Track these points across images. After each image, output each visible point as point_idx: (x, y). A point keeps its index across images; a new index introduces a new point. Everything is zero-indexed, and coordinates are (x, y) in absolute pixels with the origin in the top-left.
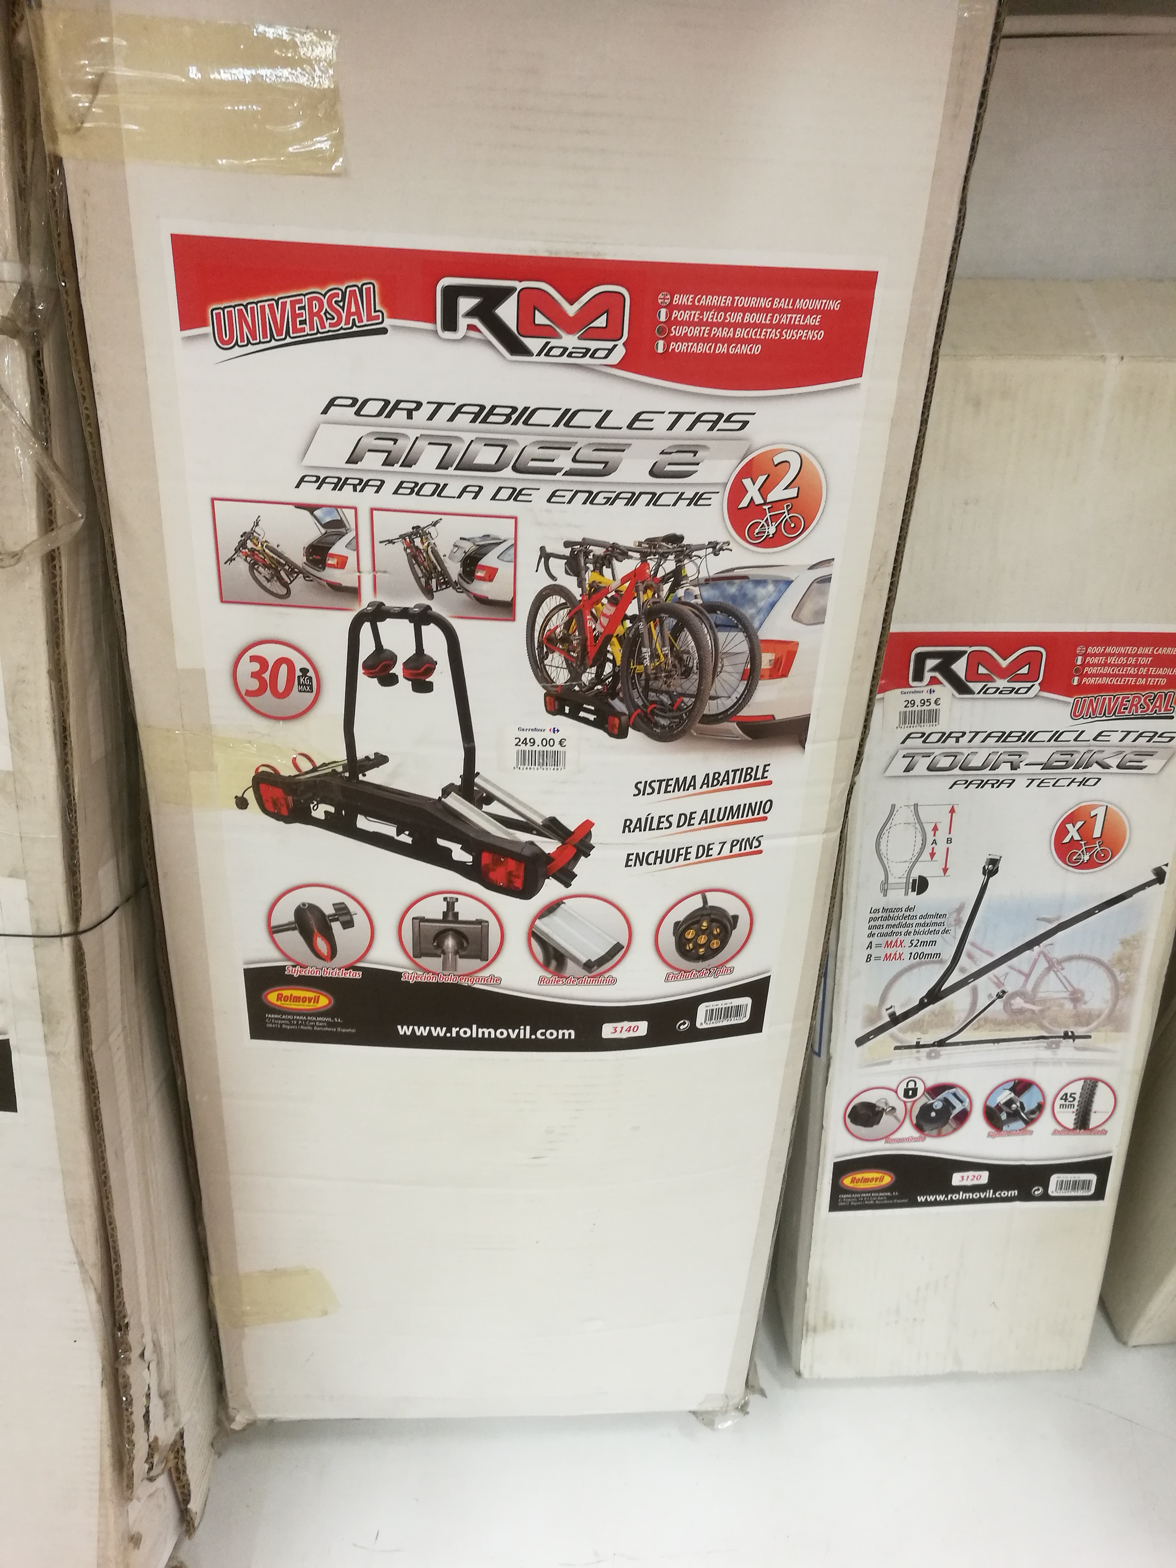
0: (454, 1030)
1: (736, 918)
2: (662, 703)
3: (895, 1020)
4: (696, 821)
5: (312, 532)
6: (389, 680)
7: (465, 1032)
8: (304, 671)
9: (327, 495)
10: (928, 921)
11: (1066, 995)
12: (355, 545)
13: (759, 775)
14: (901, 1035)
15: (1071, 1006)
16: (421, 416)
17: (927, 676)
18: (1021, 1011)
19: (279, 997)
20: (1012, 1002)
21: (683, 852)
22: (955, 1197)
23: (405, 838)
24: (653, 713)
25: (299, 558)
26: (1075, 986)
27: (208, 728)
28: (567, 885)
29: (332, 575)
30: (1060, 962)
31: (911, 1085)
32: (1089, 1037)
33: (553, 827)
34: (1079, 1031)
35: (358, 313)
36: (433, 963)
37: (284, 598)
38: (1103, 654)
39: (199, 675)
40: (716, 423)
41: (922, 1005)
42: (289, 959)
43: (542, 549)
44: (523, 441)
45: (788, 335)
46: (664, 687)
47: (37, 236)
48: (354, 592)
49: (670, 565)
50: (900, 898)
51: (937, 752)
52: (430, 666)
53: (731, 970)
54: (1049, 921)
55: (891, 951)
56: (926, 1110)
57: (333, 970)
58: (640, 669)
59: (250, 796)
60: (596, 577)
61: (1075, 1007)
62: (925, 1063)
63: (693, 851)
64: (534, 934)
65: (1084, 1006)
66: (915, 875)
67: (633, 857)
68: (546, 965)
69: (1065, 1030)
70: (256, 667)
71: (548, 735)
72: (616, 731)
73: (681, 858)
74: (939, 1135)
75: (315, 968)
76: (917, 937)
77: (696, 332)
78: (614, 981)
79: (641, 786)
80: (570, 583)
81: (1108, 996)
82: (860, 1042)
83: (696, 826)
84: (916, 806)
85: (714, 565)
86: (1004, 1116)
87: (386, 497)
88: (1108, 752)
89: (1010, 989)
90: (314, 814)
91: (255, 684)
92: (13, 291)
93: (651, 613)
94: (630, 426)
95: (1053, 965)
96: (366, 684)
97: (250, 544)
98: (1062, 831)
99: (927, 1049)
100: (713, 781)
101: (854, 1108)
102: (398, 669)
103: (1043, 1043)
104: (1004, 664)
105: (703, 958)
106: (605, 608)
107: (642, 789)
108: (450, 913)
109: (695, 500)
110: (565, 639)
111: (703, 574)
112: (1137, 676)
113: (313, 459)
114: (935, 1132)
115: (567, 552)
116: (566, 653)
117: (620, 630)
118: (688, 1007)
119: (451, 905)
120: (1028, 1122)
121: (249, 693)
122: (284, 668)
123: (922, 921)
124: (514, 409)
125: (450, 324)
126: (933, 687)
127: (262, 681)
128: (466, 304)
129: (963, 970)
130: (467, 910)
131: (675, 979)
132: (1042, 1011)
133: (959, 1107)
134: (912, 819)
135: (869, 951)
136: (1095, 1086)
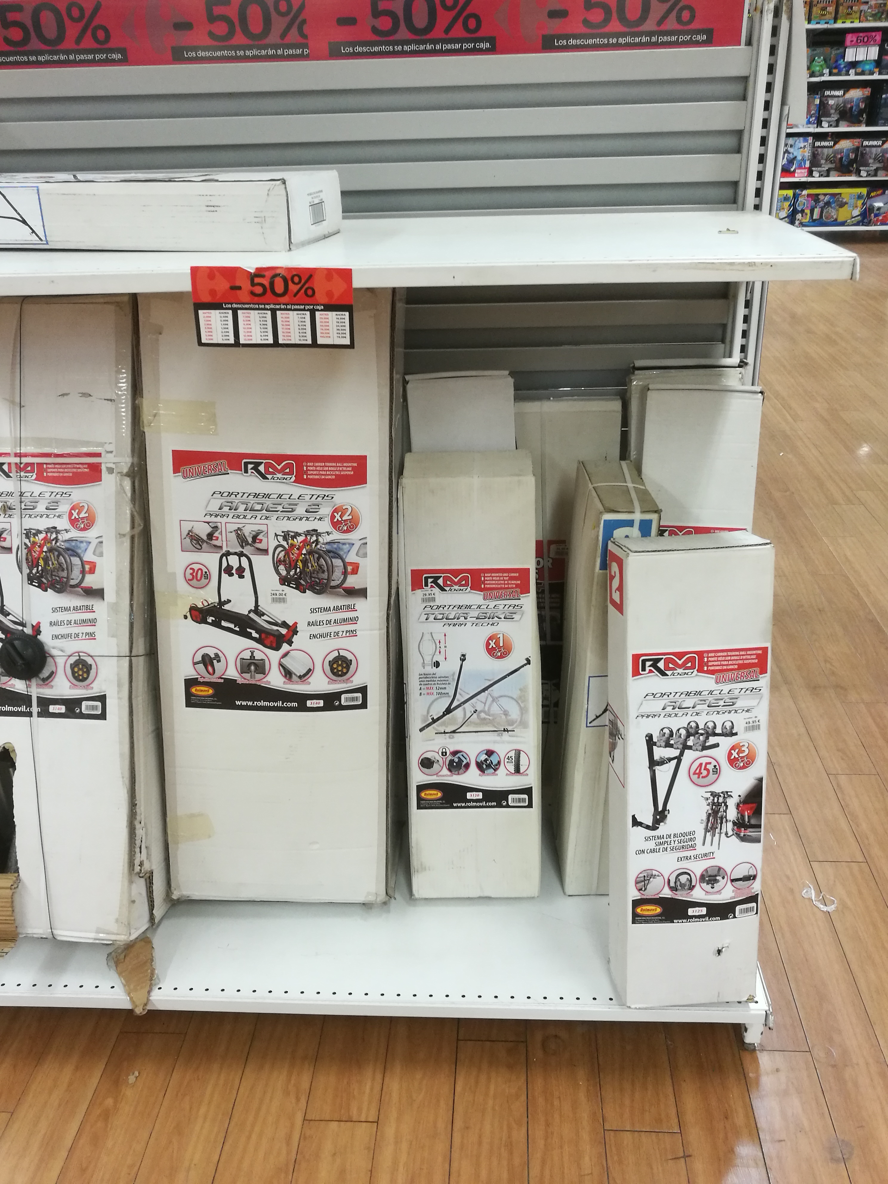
0: (255, 703)
1: (351, 660)
2: (316, 581)
3: (434, 721)
4: (332, 623)
5: (208, 529)
6: (231, 575)
7: (259, 704)
8: (206, 572)
9: (213, 519)
10: (442, 679)
11: (502, 712)
12: (221, 533)
13: (352, 607)
14: (437, 727)
16: (239, 496)
17: (429, 585)
18: (485, 719)
19: (196, 691)
20: (480, 715)
21: (329, 634)
22: (469, 804)
23: (237, 629)
24: (314, 585)
25: (205, 538)
26: (505, 709)
27: (176, 592)
28: (291, 646)
29: (214, 542)
30: (497, 698)
31: (444, 750)
32: (514, 731)
33: (284, 624)
34: (510, 728)
35: (221, 469)
36: (247, 676)
37: (200, 550)
38: (491, 576)
39: (174, 574)
40: (323, 497)
41: (444, 715)
42: (199, 675)
43: (276, 534)
44: (268, 503)
45: (342, 473)
46: (317, 577)
47: (137, 450)
48: (221, 547)
49: (314, 538)
50: (430, 669)
51: (437, 613)
52: (243, 570)
53: (352, 682)
54: (490, 680)
55: (429, 691)
56: (452, 762)
57: (214, 679)
58: (308, 570)
59: (188, 615)
60: (292, 542)
61: (506, 718)
62: (448, 740)
63: (332, 634)
64: (281, 665)
65: (509, 717)
66: (434, 660)
67: (312, 636)
68: (285, 677)
69: (504, 728)
70: (191, 571)
71: (281, 592)
72: (302, 591)
73: (329, 636)
74: (458, 774)
75: (208, 678)
76: (438, 686)
77: (315, 472)
78: (309, 683)
79: (312, 610)
80: (284, 543)
81: (519, 713)
82: (421, 730)
83: (332, 625)
84: (431, 633)
85: (329, 539)
86: (484, 766)
87: (230, 519)
88: (499, 613)
89: (478, 710)
90: (208, 620)
91: (191, 577)
92: (129, 465)
93: (310, 553)
94: (298, 498)
95: (494, 700)
96: (224, 576)
97: (190, 534)
98: (488, 644)
99: (448, 734)
100: (337, 609)
101: (422, 759)
102: (234, 571)
103: (496, 733)
104: (456, 580)
105: (341, 676)
106: (296, 551)
107: (313, 611)
108: (252, 657)
109: (320, 519)
110: (284, 561)
111: (325, 541)
112: (505, 584)
113: (209, 509)
114: (457, 773)
115: (283, 534)
116: (285, 565)
117: (301, 558)
118: (337, 695)
119: (252, 653)
120: (495, 770)
121: (189, 580)
122: (200, 571)
123: (439, 679)
124: (265, 494)
125: (246, 471)
126: (432, 589)
127: (193, 576)
128: (250, 466)
129: (458, 700)
130: (258, 655)
131: (332, 683)
132: (493, 719)
133: (465, 762)
134: (431, 638)
135: (420, 691)
136: (520, 753)
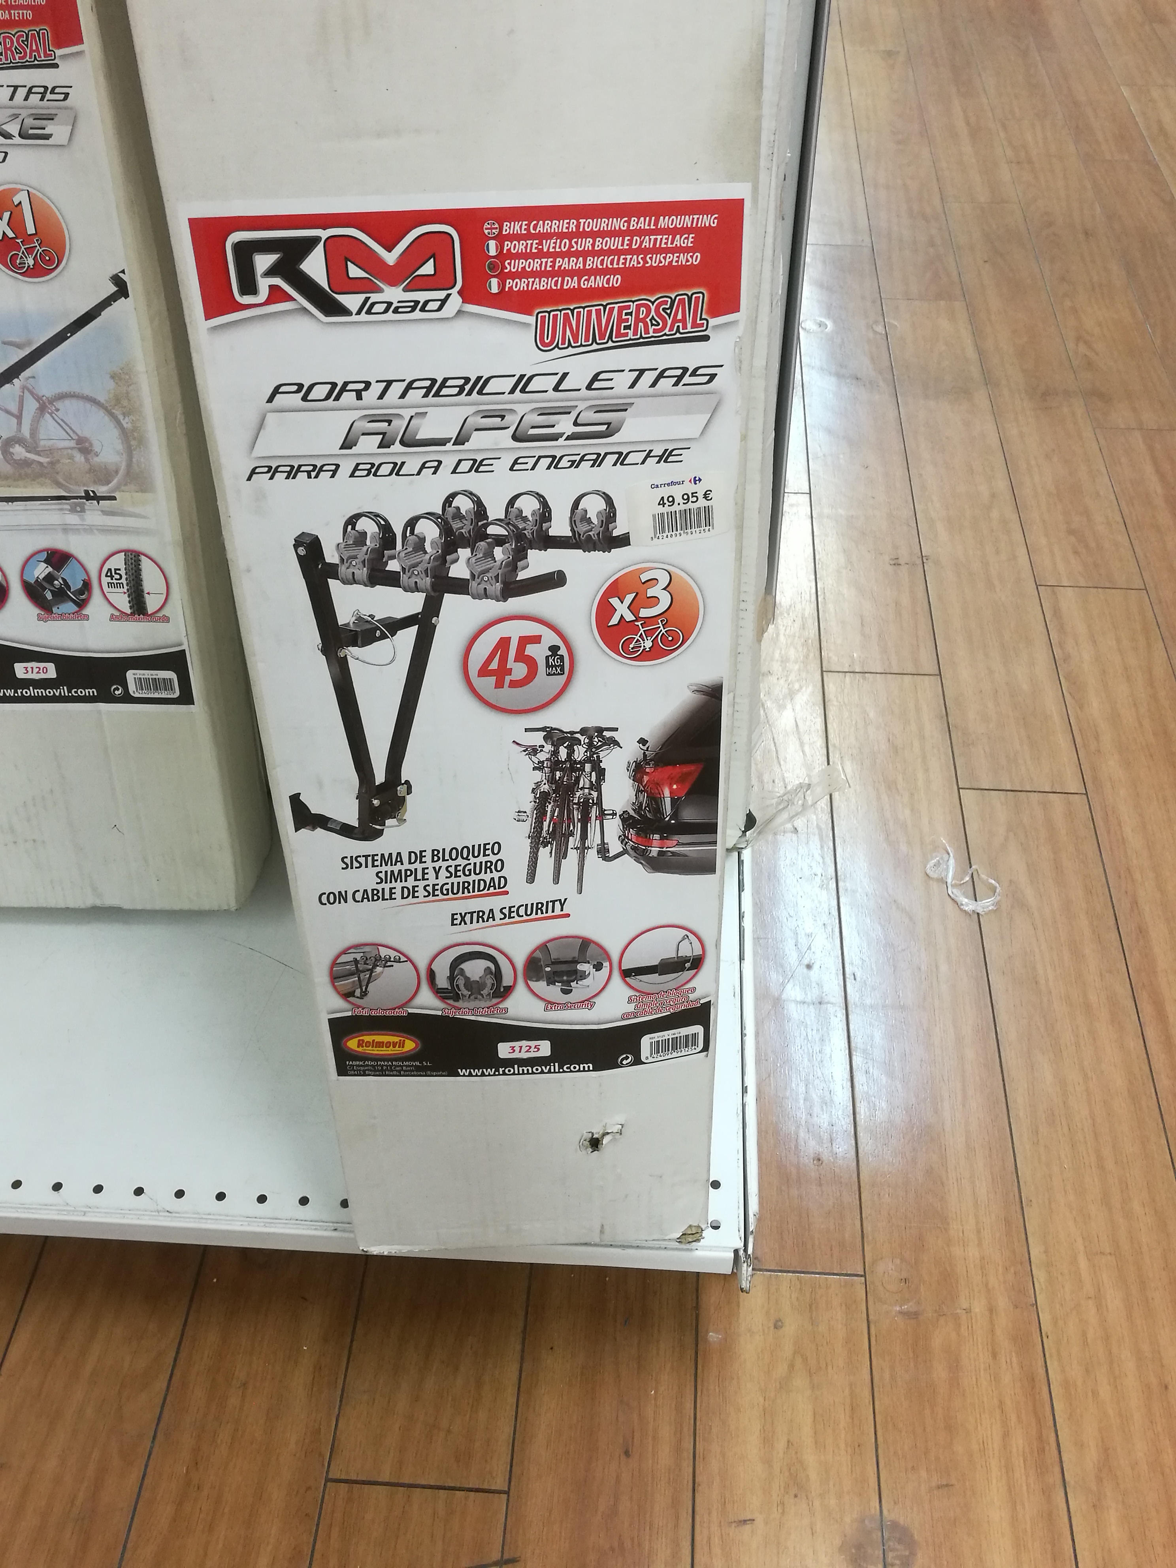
11: (72, 444)
15: (83, 458)
18: (26, 463)
20: (11, 450)
22: (25, 693)
26: (79, 433)
30: (51, 401)
32: (114, 498)
34: (102, 490)
61: (87, 460)
65: (96, 459)
69: (86, 489)
81: (119, 446)
86: (49, 596)
95: (44, 406)
103: (66, 505)
120: (82, 604)
132: (52, 464)
136: (137, 563)
